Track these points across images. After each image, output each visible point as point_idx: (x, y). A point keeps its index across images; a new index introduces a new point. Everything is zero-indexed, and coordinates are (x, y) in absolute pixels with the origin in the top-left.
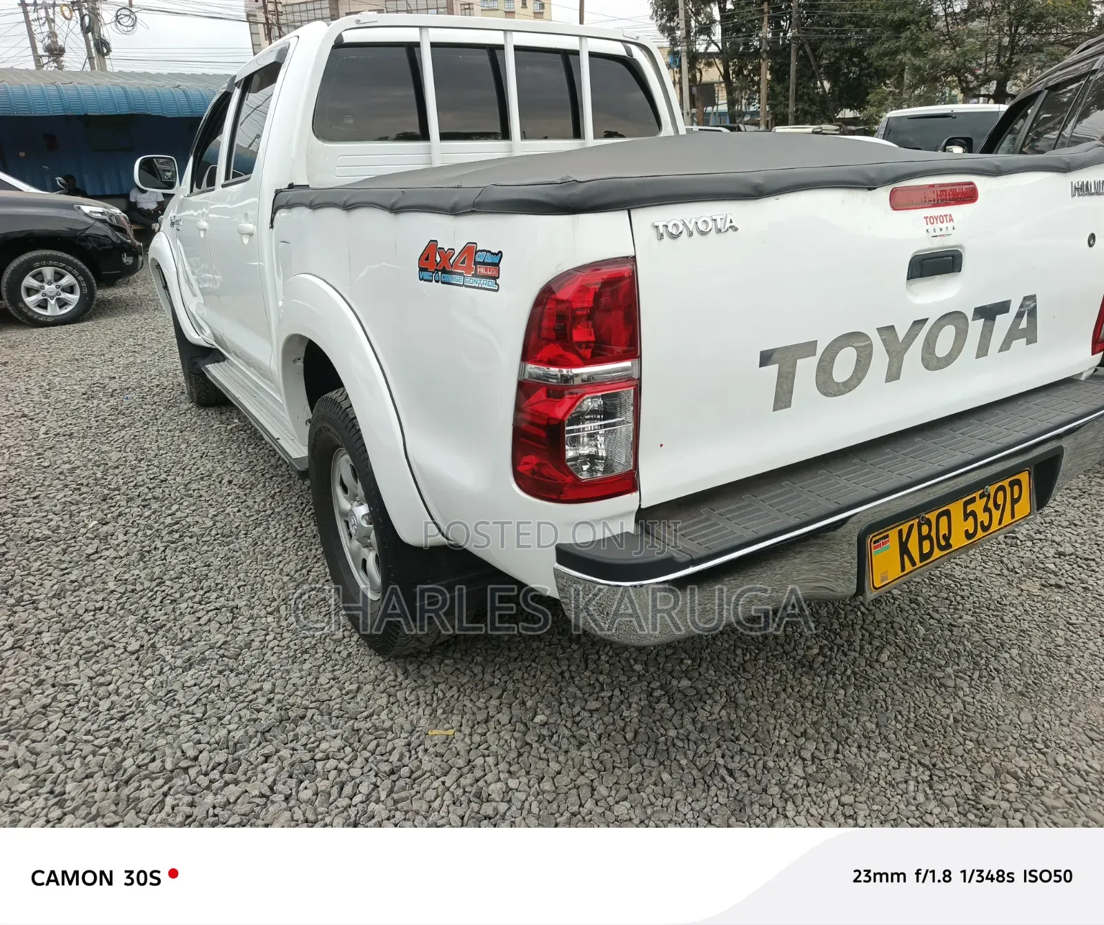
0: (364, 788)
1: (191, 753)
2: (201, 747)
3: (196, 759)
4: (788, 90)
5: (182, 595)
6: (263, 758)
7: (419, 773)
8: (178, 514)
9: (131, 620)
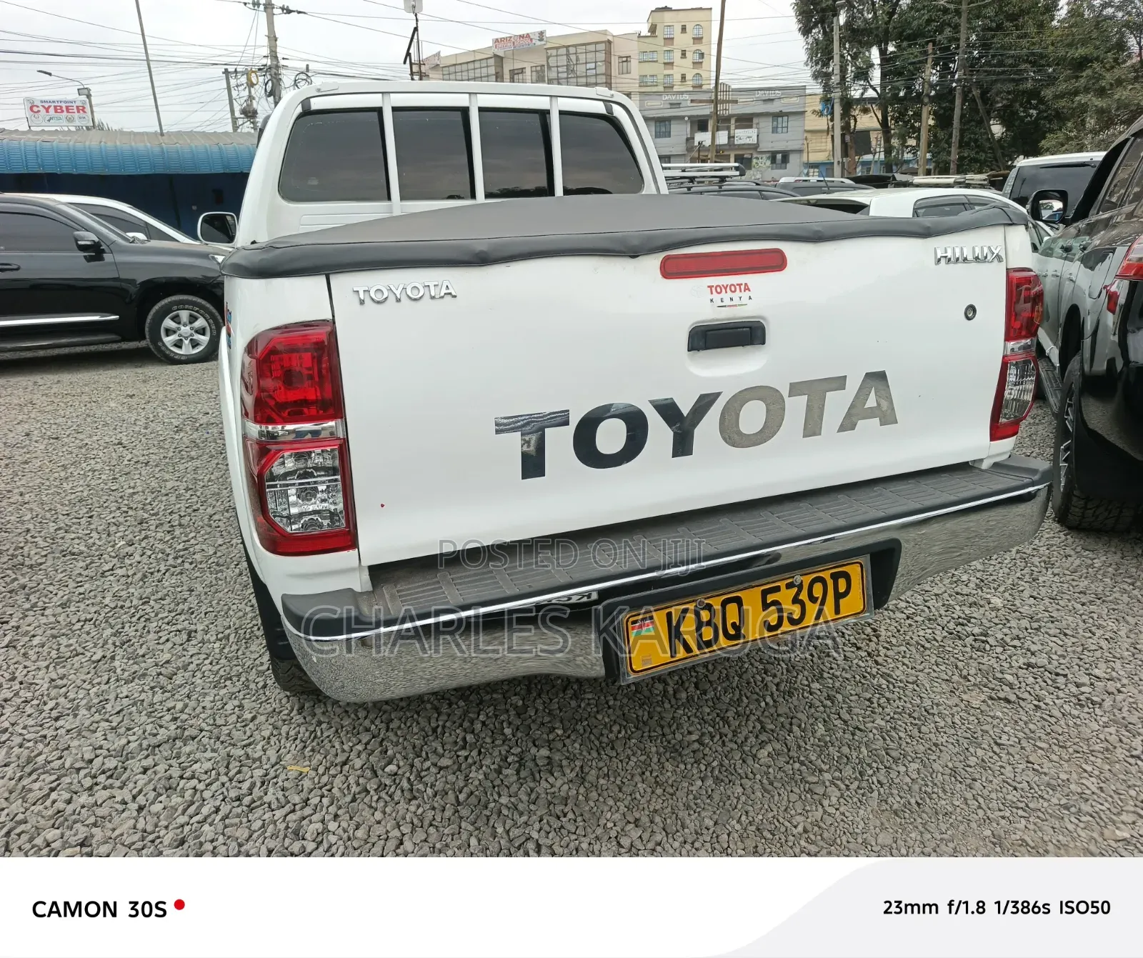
0: (205, 811)
1: (87, 757)
2: (98, 752)
3: (91, 761)
4: (951, 136)
5: (156, 615)
6: (141, 770)
7: (258, 803)
8: (193, 541)
9: (109, 632)
